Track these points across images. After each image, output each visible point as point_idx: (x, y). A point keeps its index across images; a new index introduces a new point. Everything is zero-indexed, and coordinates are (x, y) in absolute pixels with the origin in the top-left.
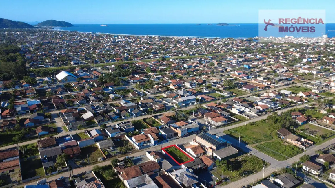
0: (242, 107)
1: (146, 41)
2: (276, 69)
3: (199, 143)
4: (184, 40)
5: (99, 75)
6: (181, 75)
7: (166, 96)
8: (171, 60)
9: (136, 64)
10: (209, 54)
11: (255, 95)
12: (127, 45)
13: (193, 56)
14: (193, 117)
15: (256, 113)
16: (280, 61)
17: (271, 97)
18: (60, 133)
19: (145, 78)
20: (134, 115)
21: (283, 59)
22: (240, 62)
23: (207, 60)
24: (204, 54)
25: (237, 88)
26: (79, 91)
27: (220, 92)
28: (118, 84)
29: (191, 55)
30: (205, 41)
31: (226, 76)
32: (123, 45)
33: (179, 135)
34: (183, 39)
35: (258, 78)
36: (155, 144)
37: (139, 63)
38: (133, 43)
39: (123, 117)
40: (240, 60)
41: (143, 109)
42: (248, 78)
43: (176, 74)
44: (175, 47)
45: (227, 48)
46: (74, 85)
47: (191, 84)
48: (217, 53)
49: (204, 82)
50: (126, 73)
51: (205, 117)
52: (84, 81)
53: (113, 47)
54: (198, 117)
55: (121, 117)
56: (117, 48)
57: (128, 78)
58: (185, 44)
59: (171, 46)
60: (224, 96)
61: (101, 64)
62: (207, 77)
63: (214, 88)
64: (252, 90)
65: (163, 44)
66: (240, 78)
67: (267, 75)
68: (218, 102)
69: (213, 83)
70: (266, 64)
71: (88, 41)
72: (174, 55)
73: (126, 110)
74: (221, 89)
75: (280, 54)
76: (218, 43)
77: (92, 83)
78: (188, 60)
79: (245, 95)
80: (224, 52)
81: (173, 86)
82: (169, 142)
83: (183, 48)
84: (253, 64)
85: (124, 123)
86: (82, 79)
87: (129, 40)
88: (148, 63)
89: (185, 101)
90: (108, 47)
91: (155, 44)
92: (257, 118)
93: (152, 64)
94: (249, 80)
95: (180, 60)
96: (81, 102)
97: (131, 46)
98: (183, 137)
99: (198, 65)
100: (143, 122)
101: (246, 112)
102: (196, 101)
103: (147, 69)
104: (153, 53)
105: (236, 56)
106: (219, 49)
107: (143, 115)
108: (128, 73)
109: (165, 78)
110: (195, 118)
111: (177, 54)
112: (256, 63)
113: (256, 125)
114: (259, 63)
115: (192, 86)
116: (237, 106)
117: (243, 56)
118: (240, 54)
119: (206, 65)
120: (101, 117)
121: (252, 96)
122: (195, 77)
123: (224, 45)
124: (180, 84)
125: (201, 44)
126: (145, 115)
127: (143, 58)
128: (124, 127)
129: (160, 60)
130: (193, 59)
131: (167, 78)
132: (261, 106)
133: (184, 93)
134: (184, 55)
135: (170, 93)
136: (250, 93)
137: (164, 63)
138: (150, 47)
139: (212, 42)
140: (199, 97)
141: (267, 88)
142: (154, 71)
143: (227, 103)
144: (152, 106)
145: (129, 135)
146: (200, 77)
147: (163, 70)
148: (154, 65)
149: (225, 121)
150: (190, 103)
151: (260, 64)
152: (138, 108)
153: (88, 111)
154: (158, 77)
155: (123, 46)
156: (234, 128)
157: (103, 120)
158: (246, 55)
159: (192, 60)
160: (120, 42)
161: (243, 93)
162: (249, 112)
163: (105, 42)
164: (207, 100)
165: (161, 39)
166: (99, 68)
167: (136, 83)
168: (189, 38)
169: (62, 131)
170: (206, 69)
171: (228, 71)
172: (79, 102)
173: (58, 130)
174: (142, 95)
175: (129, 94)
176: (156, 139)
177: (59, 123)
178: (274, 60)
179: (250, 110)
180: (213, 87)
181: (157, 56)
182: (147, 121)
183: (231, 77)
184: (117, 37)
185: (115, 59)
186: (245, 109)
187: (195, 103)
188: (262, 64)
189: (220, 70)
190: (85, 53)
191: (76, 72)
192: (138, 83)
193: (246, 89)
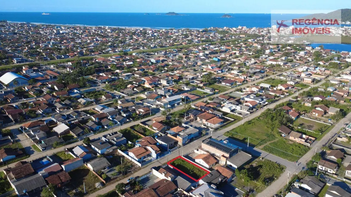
0: (232, 105)
1: (96, 32)
2: (245, 61)
3: (208, 152)
4: (139, 31)
5: (57, 75)
6: (152, 71)
7: (145, 97)
8: (134, 54)
9: (96, 60)
10: (171, 46)
11: (238, 90)
12: (75, 37)
13: (155, 49)
14: (185, 120)
15: (247, 111)
16: (244, 52)
17: (254, 92)
18: (31, 155)
19: (113, 77)
20: (118, 122)
21: (247, 50)
22: (207, 55)
23: (172, 53)
24: (166, 47)
25: (216, 84)
26: (37, 97)
27: (201, 89)
28: (85, 86)
29: (151, 48)
30: (162, 32)
31: (199, 70)
32: (71, 37)
33: (180, 143)
34: (137, 30)
35: (232, 72)
36: (157, 158)
37: (99, 58)
38: (82, 34)
39: (106, 127)
40: (207, 52)
41: (126, 115)
42: (222, 72)
43: (146, 70)
44: (132, 39)
45: (188, 40)
46: (27, 89)
47: (168, 82)
48: (179, 45)
49: (181, 78)
50: (88, 71)
51: (198, 119)
52: (39, 84)
53: (59, 40)
54: (190, 119)
55: (103, 127)
56: (65, 41)
57: (92, 77)
58: (141, 36)
59: (127, 38)
60: (207, 93)
61: (52, 61)
62: (181, 72)
63: (193, 84)
64: (232, 85)
65: (117, 35)
66: (214, 72)
67: (239, 68)
68: (205, 99)
69: (190, 79)
70: (233, 56)
71: (24, 33)
72: (135, 48)
73: (107, 117)
74: (201, 85)
75: (242, 45)
76: (177, 34)
77: (50, 86)
78: (152, 53)
79: (227, 90)
80: (186, 44)
81: (149, 84)
82: (171, 153)
83: (140, 40)
84: (221, 56)
85: (111, 134)
86: (36, 81)
87: (76, 32)
88: (109, 59)
89: (170, 103)
90: (53, 40)
91: (108, 35)
92: (250, 115)
93: (114, 60)
94: (224, 74)
95: (144, 54)
96: (45, 111)
97: (81, 38)
98: (184, 144)
99: (166, 59)
100: (132, 131)
101: (237, 110)
102: (181, 101)
103: (111, 66)
104: (110, 46)
105: (200, 48)
106: (180, 40)
107: (128, 122)
108: (91, 71)
109: (136, 75)
110: (187, 121)
111: (138, 47)
112: (223, 56)
113: (253, 124)
114: (226, 55)
115: (168, 84)
116: (227, 104)
117: (207, 48)
118: (204, 46)
119: (174, 59)
120: (79, 129)
121: (234, 91)
122: (168, 73)
123: (184, 36)
124: (155, 82)
125: (158, 36)
126: (130, 121)
127: (100, 52)
128: (114, 140)
129: (121, 54)
130: (158, 53)
131: (138, 76)
132: (251, 102)
133: (165, 93)
134: (145, 48)
135: (149, 93)
136: (231, 89)
137: (128, 58)
138: (104, 39)
139: (170, 33)
140: (183, 97)
141: (245, 82)
142: (121, 68)
143: (214, 101)
144: (134, 110)
145: (122, 149)
146: (173, 73)
147: (129, 67)
148: (116, 60)
149: (221, 122)
150: (175, 104)
151: (228, 57)
152: (120, 114)
153: (58, 122)
154: (128, 75)
155: (71, 39)
156: (233, 130)
157: (83, 133)
158: (209, 47)
159: (156, 54)
160: (66, 34)
161: (224, 89)
162: (240, 110)
163: (46, 33)
164: (193, 99)
165: (113, 30)
166: (52, 66)
167: (105, 83)
168: (143, 29)
169: (32, 152)
170: (176, 63)
171: (199, 65)
172: (42, 111)
173: (27, 152)
174: (117, 98)
175: (102, 97)
176: (158, 151)
177: (25, 141)
178: (239, 52)
179: (241, 107)
180: (191, 83)
181: (116, 50)
182: (136, 129)
183: (205, 72)
184: (60, 27)
185: (67, 54)
186: (236, 107)
187: (181, 103)
188: (230, 56)
189: (191, 63)
190: (27, 48)
191: (24, 72)
192: (107, 83)
193: (226, 84)
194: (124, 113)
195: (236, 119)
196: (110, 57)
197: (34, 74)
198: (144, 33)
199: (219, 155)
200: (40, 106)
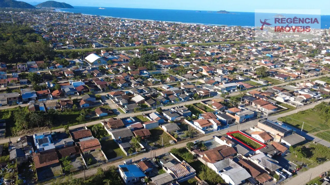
0: (286, 96)
1: (155, 26)
2: (299, 59)
3: (263, 130)
4: (193, 26)
5: (128, 58)
6: (208, 62)
7: (204, 82)
8: (191, 46)
9: (158, 49)
10: (224, 41)
11: (292, 84)
12: (138, 30)
13: (209, 43)
14: (241, 104)
15: (301, 102)
16: (298, 51)
17: (309, 87)
18: (118, 115)
19: (174, 64)
20: (183, 99)
21: (301, 49)
22: (260, 51)
23: (225, 47)
24: (219, 42)
25: (270, 77)
26: (115, 74)
27: (255, 80)
28: (151, 69)
29: (205, 42)
30: (214, 29)
31: (252, 64)
32: (134, 29)
33: (237, 121)
34: (192, 26)
35: (286, 68)
36: (218, 129)
37: (160, 48)
38: (143, 27)
39: (173, 102)
40: (260, 49)
41: (189, 95)
42: (275, 67)
43: (202, 60)
44: (187, 33)
45: (240, 36)
46: (107, 68)
47: (224, 71)
48: (232, 41)
49: (235, 69)
50: (153, 58)
51: (253, 104)
52: (116, 64)
53: (125, 31)
54: (245, 103)
55: (170, 101)
56: (130, 32)
57: (156, 63)
58: (196, 31)
59: (183, 32)
60: (260, 84)
61: (122, 48)
62: (235, 64)
63: (247, 75)
64: (285, 79)
65: (173, 29)
66: (267, 66)
67: (293, 65)
68: (259, 89)
69: (244, 71)
70: (286, 54)
71: (96, 24)
72: (191, 41)
73: (173, 94)
74: (255, 77)
75: (295, 44)
76: (229, 31)
77: (124, 66)
78: (206, 46)
79: (280, 84)
80: (238, 40)
81: (207, 72)
82: (230, 127)
83: (195, 34)
84: (273, 53)
85: (179, 107)
86: (113, 62)
87: (138, 25)
88: (168, 49)
89: (227, 88)
90: (121, 31)
91: (166, 29)
92: (303, 107)
93: (173, 50)
94: (277, 69)
95: (200, 47)
96: (123, 85)
97: (143, 31)
98: (241, 122)
99: (220, 52)
100: (195, 107)
101: (290, 100)
102: (236, 88)
103: (172, 54)
104: (169, 38)
105: (253, 44)
106: (232, 37)
107: (190, 100)
108: (155, 57)
109: (193, 64)
110: (242, 105)
111: (193, 40)
112: (276, 53)
113: (307, 114)
114: (280, 53)
115: (224, 73)
116: (281, 94)
117: (259, 45)
118: (256, 43)
119: (228, 53)
120: (152, 100)
121: (288, 85)
122: (222, 64)
123: (236, 33)
124: (212, 71)
125: (211, 32)
126: (192, 100)
127: (161, 43)
128: (181, 112)
129: (179, 45)
130: (212, 47)
131: (195, 64)
132: (305, 96)
133: (221, 80)
134: (200, 42)
135: (208, 79)
136: (284, 83)
137: (185, 49)
138: (163, 32)
139: (222, 29)
140: (238, 85)
141: (299, 78)
142: (180, 56)
143: (268, 91)
144: (195, 91)
145: (188, 119)
146: (227, 64)
147: (188, 57)
148: (175, 50)
149: (275, 109)
150: (231, 90)
151: (281, 54)
152: (184, 93)
153: (135, 94)
154: (187, 63)
155: (135, 30)
156: (286, 117)
157: (156, 104)
158: (262, 44)
159: (210, 47)
160: (130, 26)
161: (277, 82)
162: (293, 101)
163: (114, 25)
164: (247, 87)
165: (170, 25)
166: (123, 52)
167: (167, 68)
168: (197, 25)
169: (119, 113)
170: (229, 57)
171: (252, 60)
172: (121, 85)
173: (115, 112)
174: (179, 80)
175: (167, 79)
176: (219, 124)
177: (112, 105)
178: (293, 50)
179: (295, 99)
180: (245, 75)
181: (175, 42)
182: (198, 106)
183: (258, 66)
184: (124, 20)
185: (134, 43)
186: (290, 98)
187: (236, 90)
188: (283, 53)
189: (244, 58)
190: (101, 36)
191: (102, 54)
192: (169, 68)
193: (279, 78)
194: (187, 93)
195: (289, 109)
196: (170, 48)
197: (110, 57)
198: (198, 29)
199: (273, 134)
200: (120, 81)
